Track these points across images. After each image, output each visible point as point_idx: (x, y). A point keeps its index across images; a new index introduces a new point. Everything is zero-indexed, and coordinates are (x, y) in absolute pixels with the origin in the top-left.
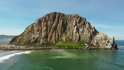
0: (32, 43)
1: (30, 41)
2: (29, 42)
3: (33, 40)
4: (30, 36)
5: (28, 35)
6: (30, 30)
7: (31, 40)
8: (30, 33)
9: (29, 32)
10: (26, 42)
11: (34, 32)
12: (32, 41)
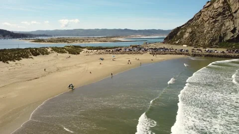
0: (229, 41)
1: (222, 35)
2: (221, 38)
3: (232, 35)
4: (222, 26)
5: (215, 22)
6: (220, 10)
7: (225, 35)
8: (219, 18)
9: (218, 15)
10: (214, 40)
11: (234, 15)
12: (228, 38)
